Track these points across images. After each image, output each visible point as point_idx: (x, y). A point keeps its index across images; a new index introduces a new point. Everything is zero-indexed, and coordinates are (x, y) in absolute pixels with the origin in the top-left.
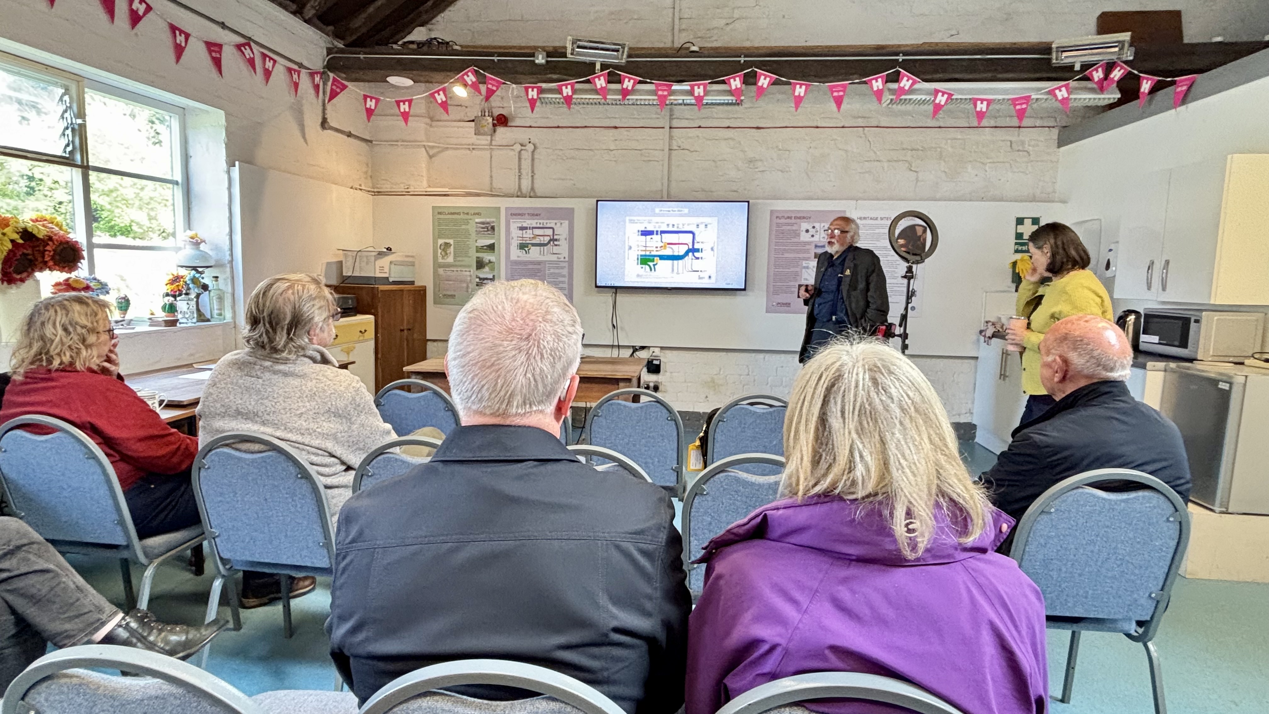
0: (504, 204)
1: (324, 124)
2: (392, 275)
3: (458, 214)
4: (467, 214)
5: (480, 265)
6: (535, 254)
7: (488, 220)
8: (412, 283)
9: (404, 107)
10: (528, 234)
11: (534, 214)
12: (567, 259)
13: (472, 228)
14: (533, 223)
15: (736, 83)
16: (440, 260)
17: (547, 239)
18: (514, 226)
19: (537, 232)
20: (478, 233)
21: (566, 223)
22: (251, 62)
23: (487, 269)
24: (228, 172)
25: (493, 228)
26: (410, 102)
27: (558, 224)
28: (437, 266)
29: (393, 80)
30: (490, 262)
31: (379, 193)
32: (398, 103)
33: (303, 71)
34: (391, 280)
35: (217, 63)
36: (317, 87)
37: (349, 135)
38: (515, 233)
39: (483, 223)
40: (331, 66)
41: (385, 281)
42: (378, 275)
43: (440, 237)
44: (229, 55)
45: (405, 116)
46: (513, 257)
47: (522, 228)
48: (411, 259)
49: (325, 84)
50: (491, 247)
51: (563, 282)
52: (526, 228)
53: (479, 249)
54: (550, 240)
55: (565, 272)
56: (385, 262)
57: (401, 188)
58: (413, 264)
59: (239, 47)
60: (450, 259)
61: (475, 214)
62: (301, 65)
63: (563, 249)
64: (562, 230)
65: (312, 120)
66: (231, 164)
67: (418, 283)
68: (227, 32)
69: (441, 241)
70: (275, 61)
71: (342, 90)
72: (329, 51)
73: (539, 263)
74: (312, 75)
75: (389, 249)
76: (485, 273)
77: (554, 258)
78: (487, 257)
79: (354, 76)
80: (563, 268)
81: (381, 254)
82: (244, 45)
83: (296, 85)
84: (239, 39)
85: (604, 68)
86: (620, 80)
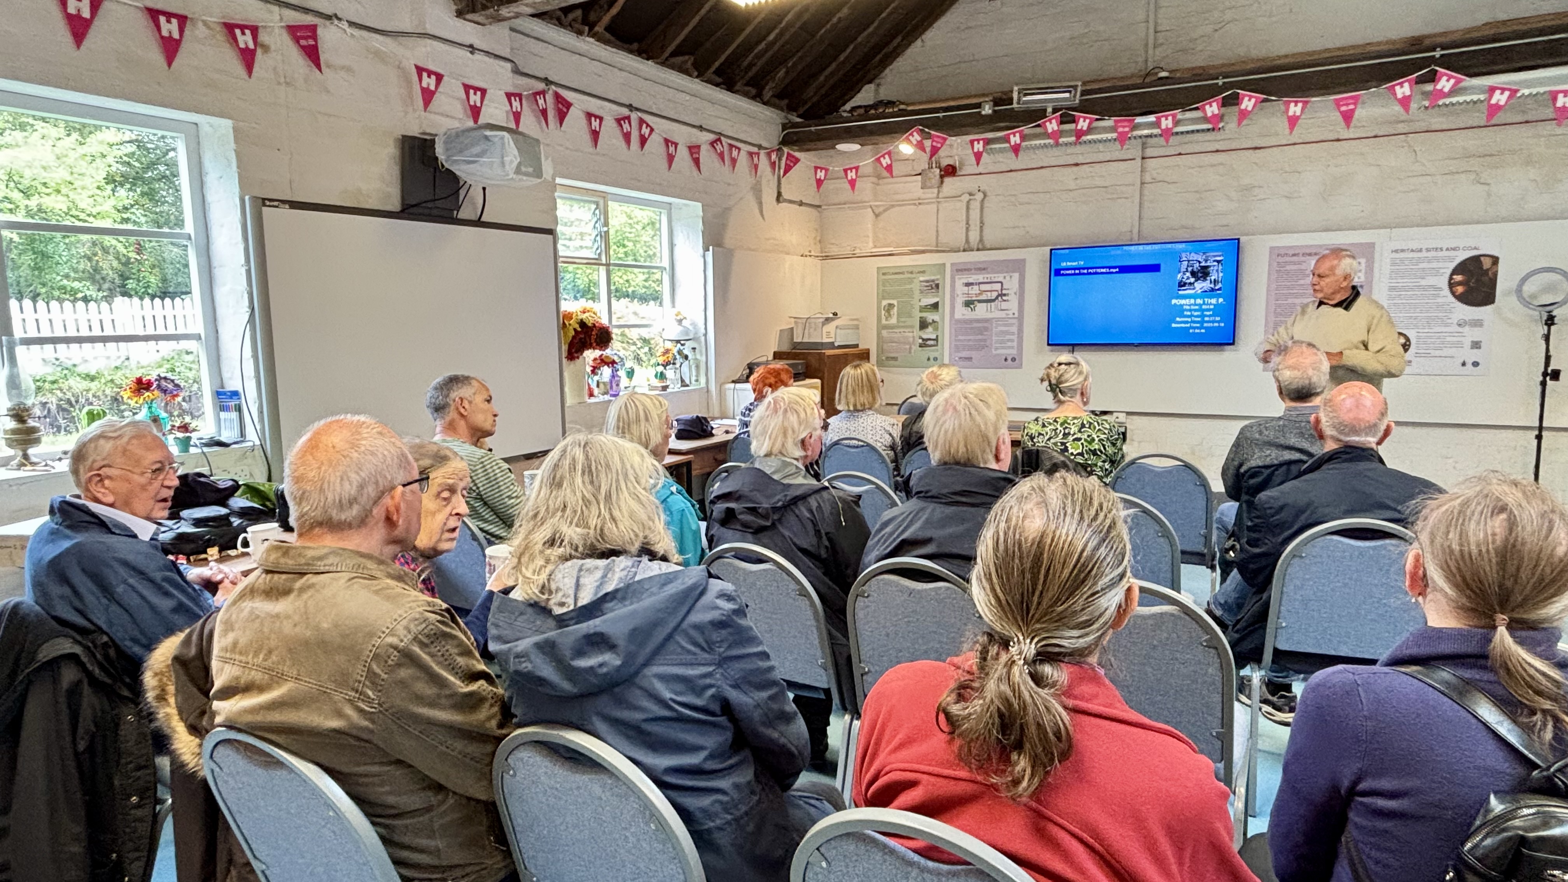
0: (949, 259)
1: (779, 197)
2: (838, 339)
3: (902, 273)
4: (912, 273)
5: (924, 325)
6: (981, 311)
7: (933, 278)
8: (857, 346)
9: (852, 175)
10: (975, 290)
11: (981, 269)
12: (1016, 315)
13: (916, 286)
14: (980, 278)
15: (1212, 109)
16: (884, 322)
17: (995, 294)
18: (960, 281)
19: (984, 287)
20: (922, 292)
21: (1016, 276)
22: (721, 156)
23: (930, 329)
24: (704, 256)
25: (937, 286)
26: (857, 168)
27: (1008, 278)
28: (881, 327)
29: (842, 147)
30: (934, 321)
31: (827, 257)
32: (846, 171)
33: (762, 152)
34: (836, 344)
35: (697, 161)
36: (773, 164)
37: (801, 204)
38: (960, 289)
39: (927, 281)
40: (786, 141)
41: (831, 346)
42: (825, 340)
43: (884, 298)
44: (706, 155)
45: (852, 183)
46: (958, 316)
47: (968, 285)
48: (856, 323)
49: (780, 159)
50: (935, 306)
51: (1012, 341)
52: (972, 284)
53: (923, 309)
54: (999, 295)
55: (1014, 329)
56: (831, 327)
57: (848, 251)
58: (857, 327)
59: (712, 144)
60: (893, 321)
61: (920, 272)
62: (760, 147)
63: (1012, 304)
64: (1012, 283)
65: (769, 195)
66: (706, 249)
67: (861, 347)
68: (704, 133)
69: (885, 303)
70: (739, 149)
71: (795, 164)
72: (784, 127)
73: (987, 321)
74: (769, 155)
75: (835, 314)
76: (929, 333)
77: (1002, 314)
78: (930, 316)
79: (805, 147)
80: (1012, 325)
81: (828, 320)
82: (715, 141)
83: (756, 167)
84: (712, 137)
85: (1055, 111)
86: (1074, 121)
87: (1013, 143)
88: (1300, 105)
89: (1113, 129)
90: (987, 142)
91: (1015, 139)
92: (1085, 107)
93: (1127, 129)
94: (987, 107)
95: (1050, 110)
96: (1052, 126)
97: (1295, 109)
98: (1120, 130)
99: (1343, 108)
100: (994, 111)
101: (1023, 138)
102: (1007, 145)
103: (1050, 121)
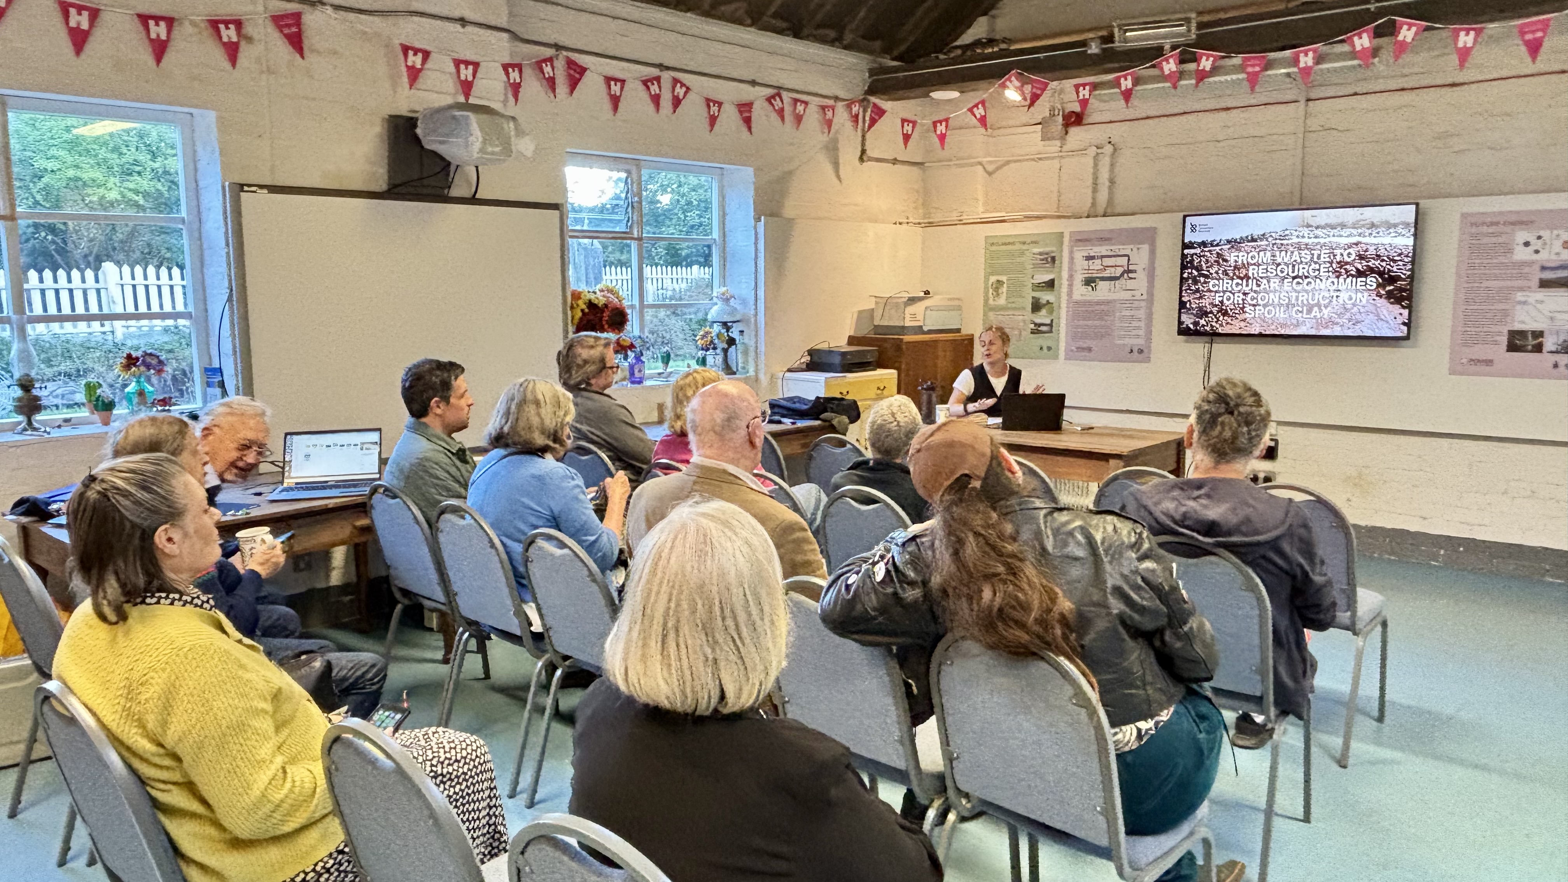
0: (1068, 227)
1: (863, 156)
2: (928, 322)
3: (1013, 244)
4: (1024, 243)
5: (1037, 306)
6: (1103, 290)
7: (1047, 249)
8: (958, 331)
9: (941, 128)
10: (1097, 264)
11: (1104, 239)
12: (1145, 297)
13: (1028, 261)
14: (1103, 250)
15: (1363, 41)
16: (991, 302)
17: (1119, 271)
18: (1080, 254)
19: (1108, 262)
20: (1035, 266)
21: (1146, 247)
22: (781, 113)
23: (1044, 312)
24: (755, 228)
25: (1053, 259)
26: (947, 120)
27: (1135, 250)
28: (988, 308)
29: (937, 95)
30: (1048, 302)
31: (931, 224)
32: (935, 124)
33: (840, 105)
34: (925, 329)
35: (748, 121)
36: (855, 119)
37: (888, 161)
38: (1080, 263)
39: (1041, 254)
40: (872, 90)
41: (919, 330)
42: (908, 323)
43: (992, 274)
44: (760, 111)
45: (942, 138)
46: (1077, 296)
47: (1090, 258)
48: (956, 303)
49: (865, 111)
50: (1051, 284)
51: (1139, 328)
52: (1093, 258)
53: (1038, 287)
54: (1124, 272)
55: (1141, 314)
56: (918, 308)
57: (954, 217)
58: (959, 308)
59: (770, 100)
60: (1002, 301)
61: (1032, 242)
62: (837, 98)
63: (1140, 282)
64: (1140, 257)
65: (849, 153)
66: (758, 220)
67: (965, 331)
68: (757, 88)
69: (993, 279)
70: (806, 103)
71: (884, 113)
72: (872, 72)
73: (1108, 302)
74: (849, 107)
75: (927, 293)
76: (1042, 317)
77: (1127, 295)
78: (1045, 296)
79: (896, 96)
80: (1138, 308)
81: (912, 300)
82: (773, 97)
83: (829, 123)
84: (770, 92)
85: (1174, 48)
86: (1195, 59)
87: (1123, 88)
88: (1472, 33)
89: (1242, 68)
90: (1095, 87)
91: (1126, 84)
92: (1206, 42)
93: (1257, 69)
94: (1093, 45)
95: (1167, 47)
96: (1170, 66)
97: (1466, 39)
98: (1250, 69)
99: (1529, 37)
100: (1104, 50)
101: (1137, 81)
102: (1117, 90)
103: (1167, 60)
